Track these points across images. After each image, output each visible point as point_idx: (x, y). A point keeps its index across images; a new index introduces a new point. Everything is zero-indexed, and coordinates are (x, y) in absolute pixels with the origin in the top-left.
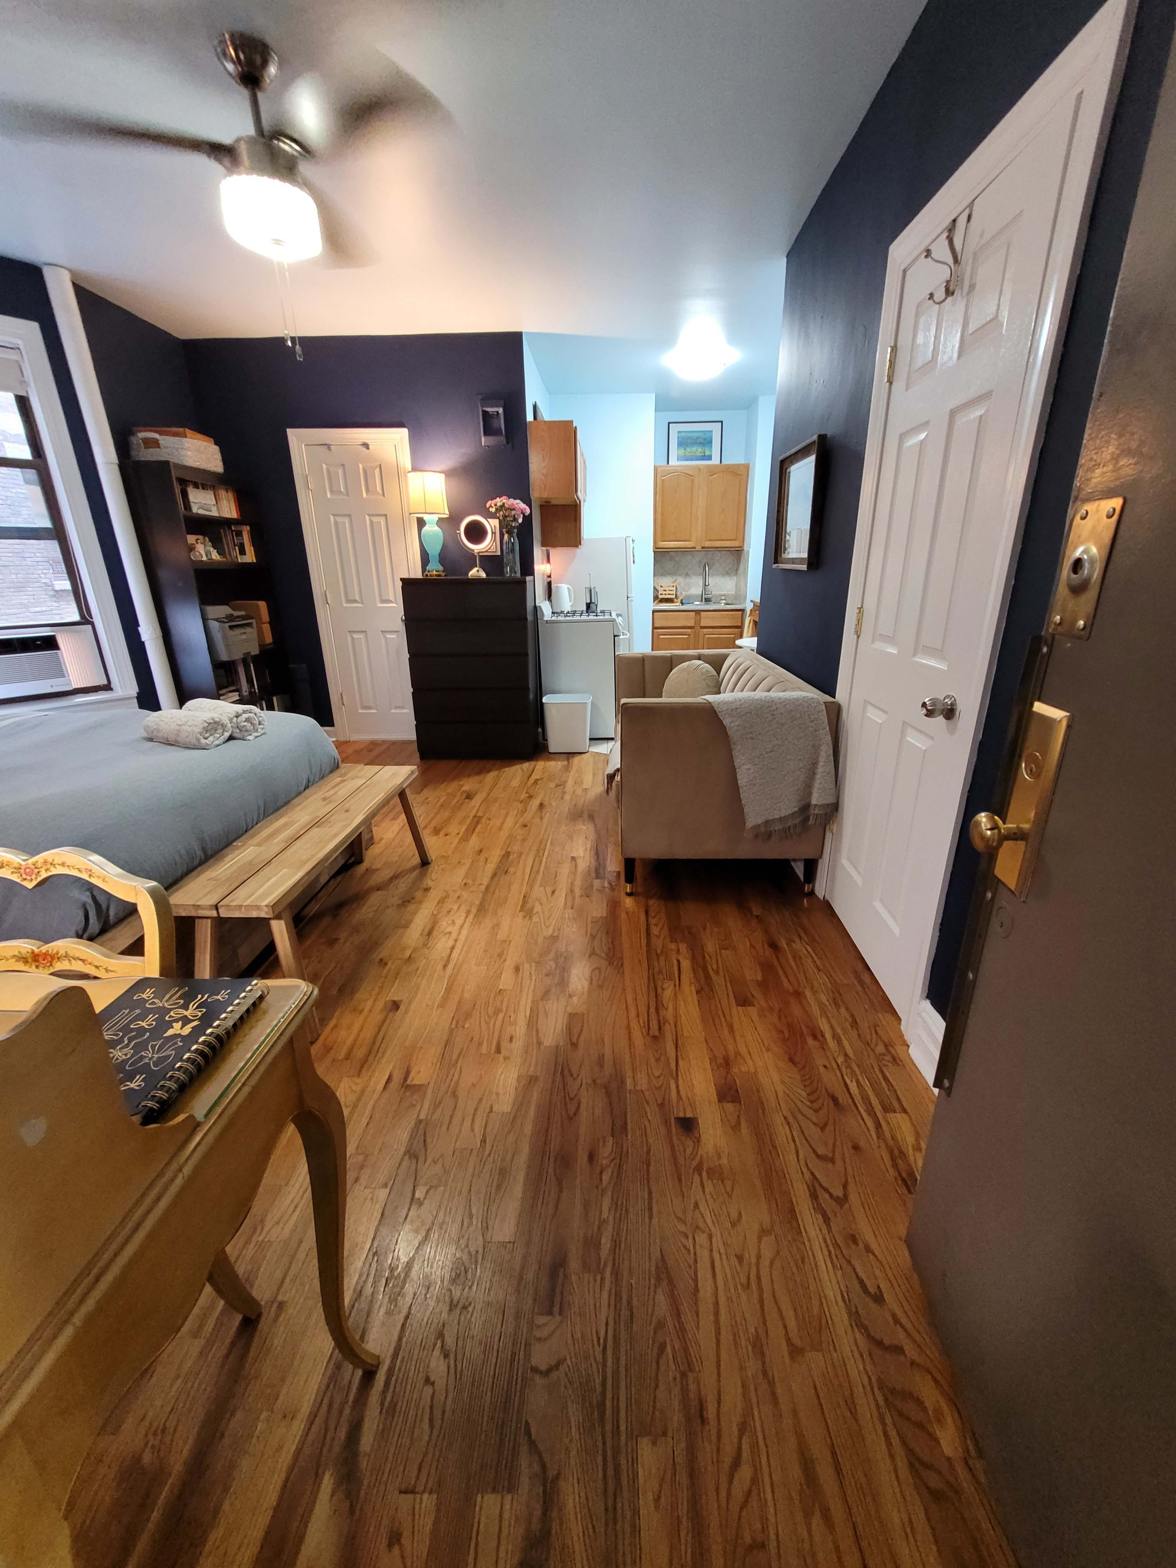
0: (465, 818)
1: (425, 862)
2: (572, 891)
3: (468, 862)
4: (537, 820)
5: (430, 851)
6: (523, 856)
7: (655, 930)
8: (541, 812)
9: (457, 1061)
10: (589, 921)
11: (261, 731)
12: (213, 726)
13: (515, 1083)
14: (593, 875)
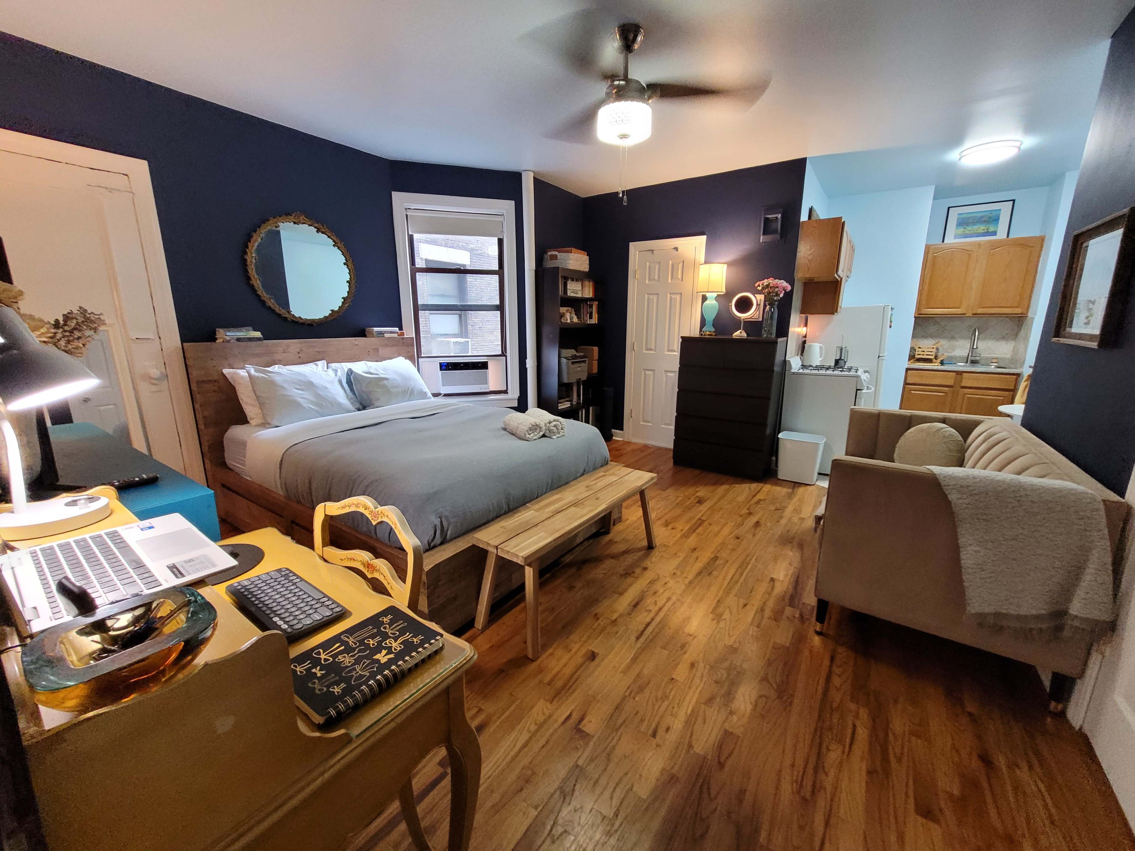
0: (691, 518)
1: (650, 547)
2: (762, 610)
3: (682, 555)
4: (749, 536)
5: (656, 539)
6: (728, 565)
7: (836, 681)
8: (755, 530)
9: (620, 727)
10: (771, 645)
11: (561, 434)
12: (535, 428)
13: (658, 774)
14: (787, 600)
